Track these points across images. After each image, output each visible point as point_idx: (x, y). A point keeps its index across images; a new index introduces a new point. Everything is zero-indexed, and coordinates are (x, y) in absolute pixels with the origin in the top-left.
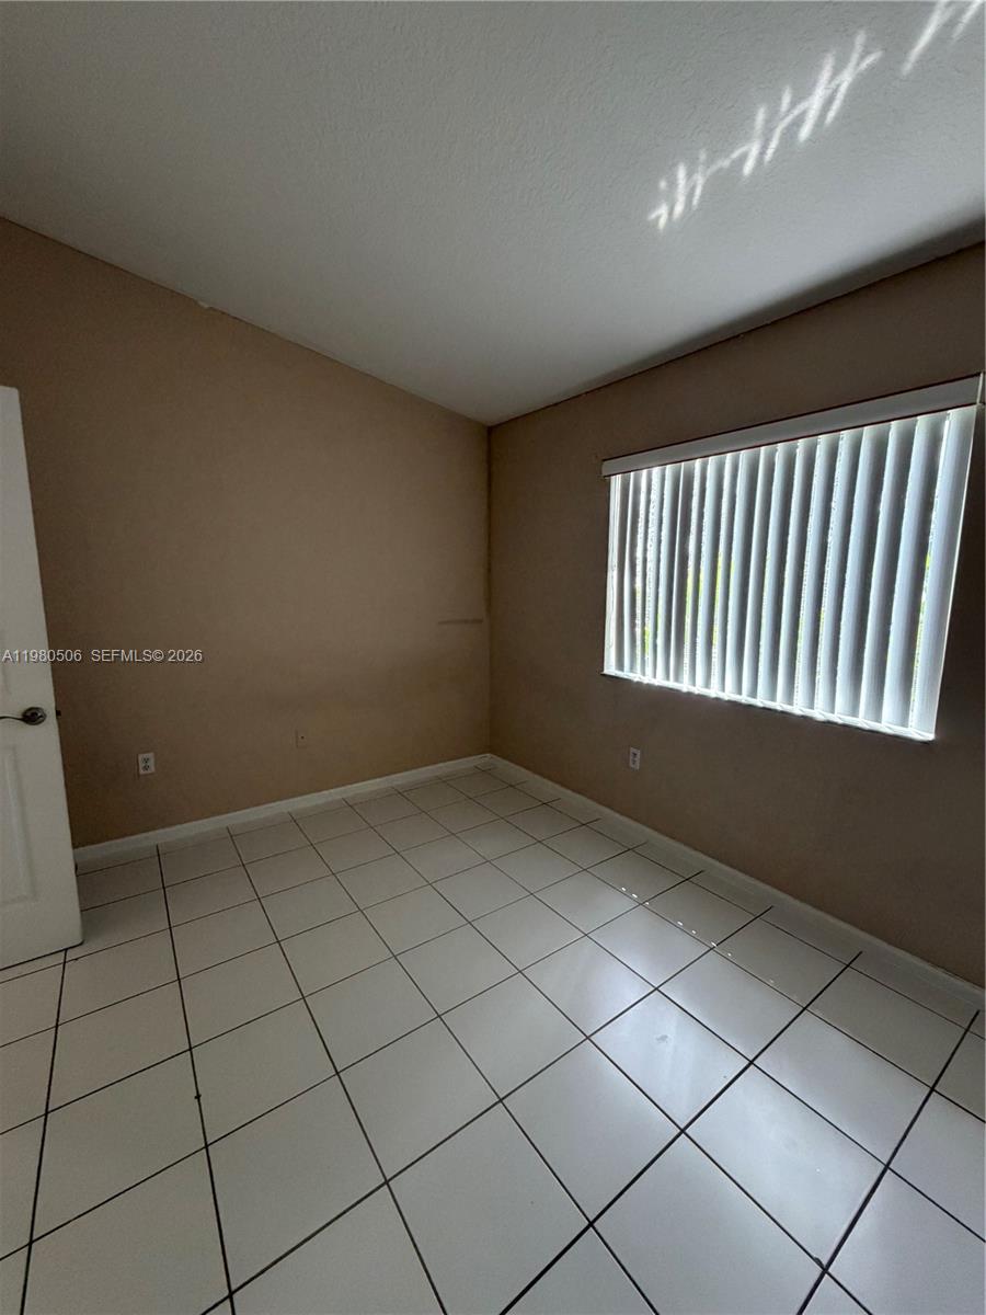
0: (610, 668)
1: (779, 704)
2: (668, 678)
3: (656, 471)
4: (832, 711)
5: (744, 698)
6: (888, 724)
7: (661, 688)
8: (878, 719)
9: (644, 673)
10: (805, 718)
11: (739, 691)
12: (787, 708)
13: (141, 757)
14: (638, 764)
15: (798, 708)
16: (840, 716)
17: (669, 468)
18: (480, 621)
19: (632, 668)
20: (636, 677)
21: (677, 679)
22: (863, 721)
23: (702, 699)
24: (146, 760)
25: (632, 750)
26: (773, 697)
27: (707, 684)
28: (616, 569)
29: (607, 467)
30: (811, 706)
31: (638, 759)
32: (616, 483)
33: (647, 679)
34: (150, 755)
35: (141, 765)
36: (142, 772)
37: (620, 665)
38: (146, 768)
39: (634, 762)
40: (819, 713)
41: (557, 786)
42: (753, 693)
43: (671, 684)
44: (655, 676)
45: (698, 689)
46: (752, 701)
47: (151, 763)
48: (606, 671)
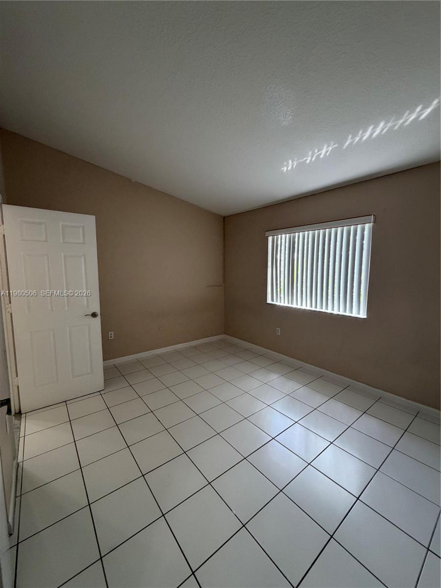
1: (324, 310)
2: (289, 303)
3: (283, 236)
4: (339, 311)
5: (313, 309)
6: (354, 314)
7: (286, 307)
8: (352, 313)
9: (280, 302)
10: (331, 314)
11: (312, 307)
12: (326, 311)
13: (110, 333)
15: (329, 311)
16: (342, 313)
17: (287, 235)
18: (221, 286)
19: (277, 301)
20: (278, 304)
21: (292, 304)
22: (348, 314)
23: (300, 309)
24: (111, 334)
25: (277, 329)
26: (322, 308)
27: (302, 305)
28: (270, 267)
29: (267, 234)
30: (333, 310)
31: (279, 331)
32: (270, 239)
33: (282, 304)
34: (112, 333)
35: (110, 336)
36: (110, 338)
37: (273, 300)
38: (111, 337)
39: (278, 333)
40: (336, 312)
41: (250, 344)
42: (316, 307)
43: (290, 305)
44: (284, 303)
45: (299, 307)
46: (316, 309)
47: (113, 335)
48: (268, 302)
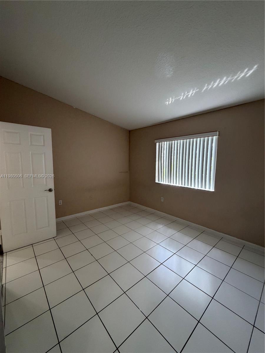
0: (157, 181)
1: (189, 187)
2: (168, 183)
3: (165, 143)
4: (198, 187)
6: (207, 189)
7: (167, 185)
8: (206, 188)
9: (164, 182)
10: (194, 189)
11: (182, 185)
12: (191, 187)
14: (163, 200)
15: (193, 187)
16: (200, 188)
17: (168, 142)
18: (127, 172)
19: (161, 181)
20: (162, 183)
22: (203, 189)
23: (175, 186)
24: (60, 202)
25: (162, 198)
26: (188, 186)
28: (158, 161)
29: (156, 141)
30: (195, 187)
32: (157, 144)
33: (164, 183)
36: (60, 205)
37: (159, 181)
40: (196, 188)
41: (145, 207)
42: (185, 185)
43: (169, 184)
44: (166, 182)
45: (175, 185)
